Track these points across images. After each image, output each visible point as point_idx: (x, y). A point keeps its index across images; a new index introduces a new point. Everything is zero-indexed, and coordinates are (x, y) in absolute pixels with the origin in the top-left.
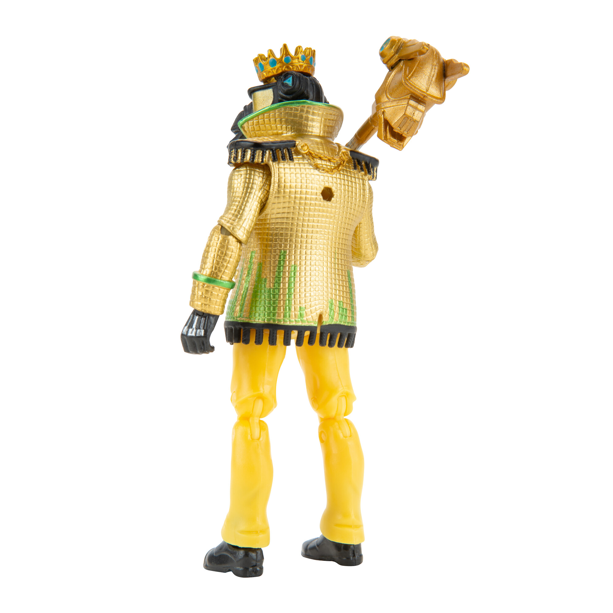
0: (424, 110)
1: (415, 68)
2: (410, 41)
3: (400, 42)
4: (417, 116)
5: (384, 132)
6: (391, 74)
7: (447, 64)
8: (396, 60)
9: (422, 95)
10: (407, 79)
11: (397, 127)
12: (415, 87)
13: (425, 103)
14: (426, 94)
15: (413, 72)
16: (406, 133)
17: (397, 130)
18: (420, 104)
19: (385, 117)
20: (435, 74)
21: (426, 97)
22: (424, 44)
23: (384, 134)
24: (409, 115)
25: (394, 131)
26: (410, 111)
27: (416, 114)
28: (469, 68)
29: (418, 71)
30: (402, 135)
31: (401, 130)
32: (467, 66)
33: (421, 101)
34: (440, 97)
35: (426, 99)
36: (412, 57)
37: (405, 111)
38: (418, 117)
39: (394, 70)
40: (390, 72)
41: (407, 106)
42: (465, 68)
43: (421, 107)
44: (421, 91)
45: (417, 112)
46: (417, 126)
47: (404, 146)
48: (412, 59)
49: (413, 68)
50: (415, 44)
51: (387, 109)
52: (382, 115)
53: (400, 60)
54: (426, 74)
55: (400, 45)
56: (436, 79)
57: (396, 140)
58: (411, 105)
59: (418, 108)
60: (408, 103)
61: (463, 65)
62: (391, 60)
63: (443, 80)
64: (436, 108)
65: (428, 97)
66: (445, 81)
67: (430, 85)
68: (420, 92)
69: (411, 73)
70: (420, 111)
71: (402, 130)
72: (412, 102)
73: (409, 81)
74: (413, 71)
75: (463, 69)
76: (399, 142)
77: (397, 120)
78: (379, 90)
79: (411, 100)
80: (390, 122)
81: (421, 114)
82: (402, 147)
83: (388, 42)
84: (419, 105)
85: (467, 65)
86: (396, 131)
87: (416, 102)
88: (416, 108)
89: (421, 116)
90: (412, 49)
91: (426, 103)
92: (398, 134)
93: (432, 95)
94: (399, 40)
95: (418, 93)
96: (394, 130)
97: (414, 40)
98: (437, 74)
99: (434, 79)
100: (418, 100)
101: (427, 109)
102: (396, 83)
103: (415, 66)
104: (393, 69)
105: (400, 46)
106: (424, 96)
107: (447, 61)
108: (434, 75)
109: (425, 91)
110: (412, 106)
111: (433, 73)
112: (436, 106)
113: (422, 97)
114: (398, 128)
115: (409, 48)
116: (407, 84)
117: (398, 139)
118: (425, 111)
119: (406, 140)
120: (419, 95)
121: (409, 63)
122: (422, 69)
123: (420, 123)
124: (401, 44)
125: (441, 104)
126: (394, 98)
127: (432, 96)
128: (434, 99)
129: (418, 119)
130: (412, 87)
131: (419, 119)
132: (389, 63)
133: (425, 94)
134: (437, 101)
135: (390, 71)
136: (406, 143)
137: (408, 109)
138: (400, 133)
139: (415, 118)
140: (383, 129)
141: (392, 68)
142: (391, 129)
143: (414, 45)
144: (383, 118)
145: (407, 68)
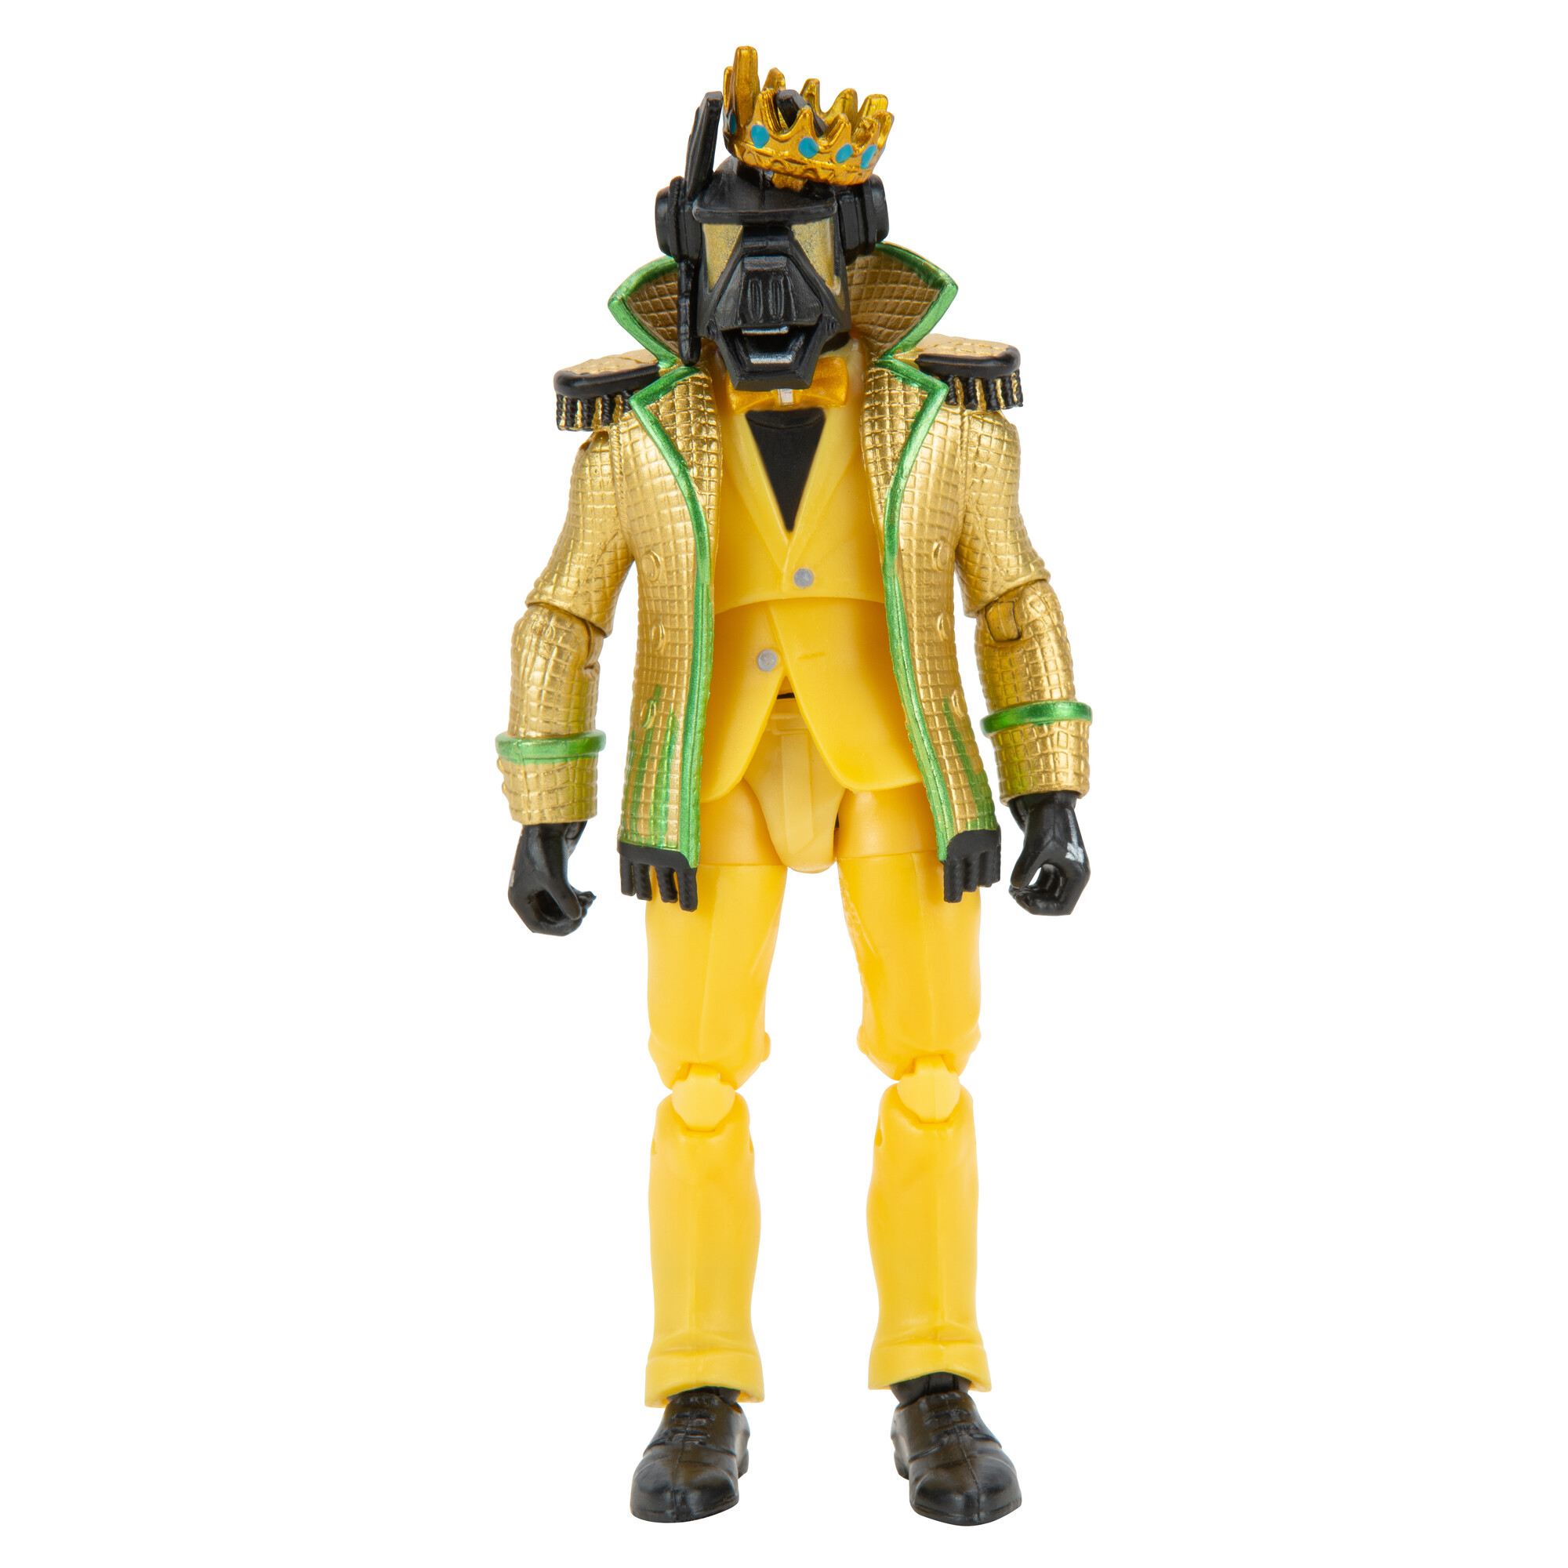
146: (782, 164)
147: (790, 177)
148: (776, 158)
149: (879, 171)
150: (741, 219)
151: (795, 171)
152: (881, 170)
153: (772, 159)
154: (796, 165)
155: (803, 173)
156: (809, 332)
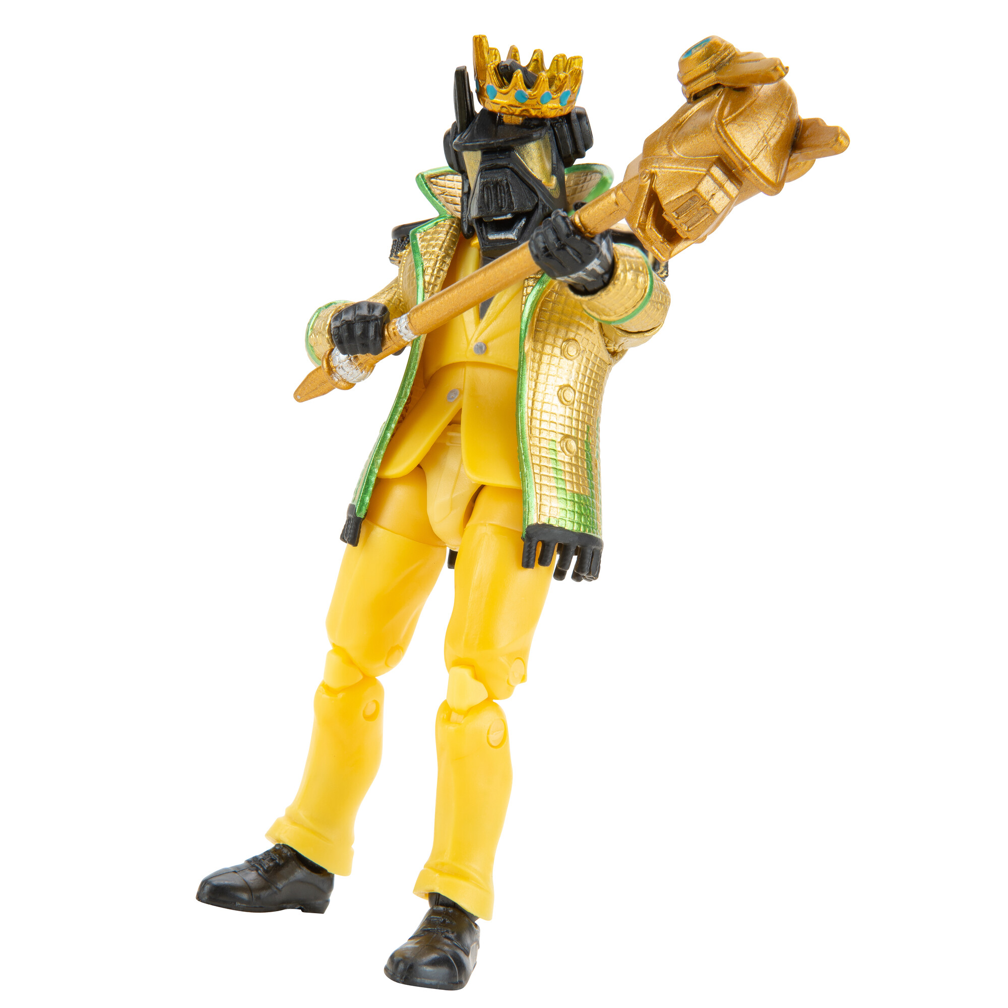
0: (734, 196)
1: (743, 108)
2: (748, 54)
3: (728, 51)
4: (718, 202)
5: (642, 212)
6: (692, 107)
7: (803, 126)
8: (709, 83)
9: (742, 163)
10: (722, 122)
11: (672, 210)
12: (733, 144)
13: (741, 182)
14: (749, 163)
15: (737, 113)
16: (686, 229)
17: (670, 216)
18: (731, 182)
19: (653, 186)
20: (779, 134)
21: (748, 170)
22: (778, 62)
23: (640, 217)
24: (704, 195)
25: (663, 217)
26: (706, 187)
27: (716, 197)
28: (849, 141)
29: (748, 115)
30: (675, 229)
31: (677, 218)
32: (847, 138)
33: (735, 176)
34: (774, 181)
35: (746, 174)
36: (742, 85)
37: (699, 183)
38: (720, 205)
39: (699, 102)
40: (689, 104)
41: (705, 176)
42: (841, 139)
43: (730, 187)
44: (741, 154)
45: (720, 194)
46: (712, 223)
47: (672, 255)
48: (743, 89)
49: (740, 107)
50: (759, 60)
51: (663, 170)
52: (648, 180)
53: (716, 86)
54: (761, 126)
55: (727, 56)
56: (778, 143)
57: (660, 236)
58: (712, 176)
59: (725, 186)
60: (708, 171)
61: (839, 131)
62: (699, 81)
63: (789, 152)
64: (760, 198)
65: (752, 172)
66: (790, 156)
67: (762, 150)
68: (740, 157)
69: (734, 115)
70: (727, 193)
71: (679, 221)
72: (717, 172)
73: (725, 127)
74: (739, 112)
75: (837, 140)
76: (665, 242)
77: (677, 197)
78: (656, 133)
79: (717, 166)
80: (660, 196)
81: (726, 200)
82: (667, 254)
83: (704, 45)
84: (729, 182)
85: (846, 134)
86: (667, 218)
87: (725, 173)
88: (721, 186)
89: (725, 204)
90: (748, 68)
91: (744, 183)
92: (670, 225)
93: (760, 170)
94: (727, 47)
95: (734, 157)
96: (664, 215)
97: (760, 54)
98: (782, 135)
99: (772, 142)
100: (730, 171)
101: (741, 198)
102: (697, 125)
103: (744, 104)
104: (698, 100)
105: (725, 58)
106: (745, 168)
107: (805, 121)
108: (775, 134)
109: (750, 158)
110: (715, 180)
111: (774, 130)
112: (761, 195)
113: (740, 168)
114: (674, 214)
115: (744, 64)
116: (720, 131)
117: (664, 237)
118: (736, 197)
119: (681, 245)
120: (735, 161)
121: (735, 95)
122: (757, 114)
123: (720, 217)
124: (729, 54)
125: (772, 195)
126: (684, 155)
127: (760, 172)
128: (761, 180)
129: (718, 210)
130: (726, 140)
131: (721, 210)
132: (692, 85)
133: (748, 165)
134: (766, 187)
135: (689, 102)
136: (678, 250)
137: (704, 182)
138: (673, 224)
139: (713, 203)
140: (642, 207)
141: (695, 97)
142: (659, 210)
143: (756, 61)
144: (648, 187)
145: (727, 103)
146: (507, 108)
147: (513, 116)
148: (503, 105)
149: (581, 102)
150: (480, 147)
151: (515, 112)
152: (583, 101)
153: (500, 106)
154: (515, 108)
155: (520, 113)
156: (529, 215)
